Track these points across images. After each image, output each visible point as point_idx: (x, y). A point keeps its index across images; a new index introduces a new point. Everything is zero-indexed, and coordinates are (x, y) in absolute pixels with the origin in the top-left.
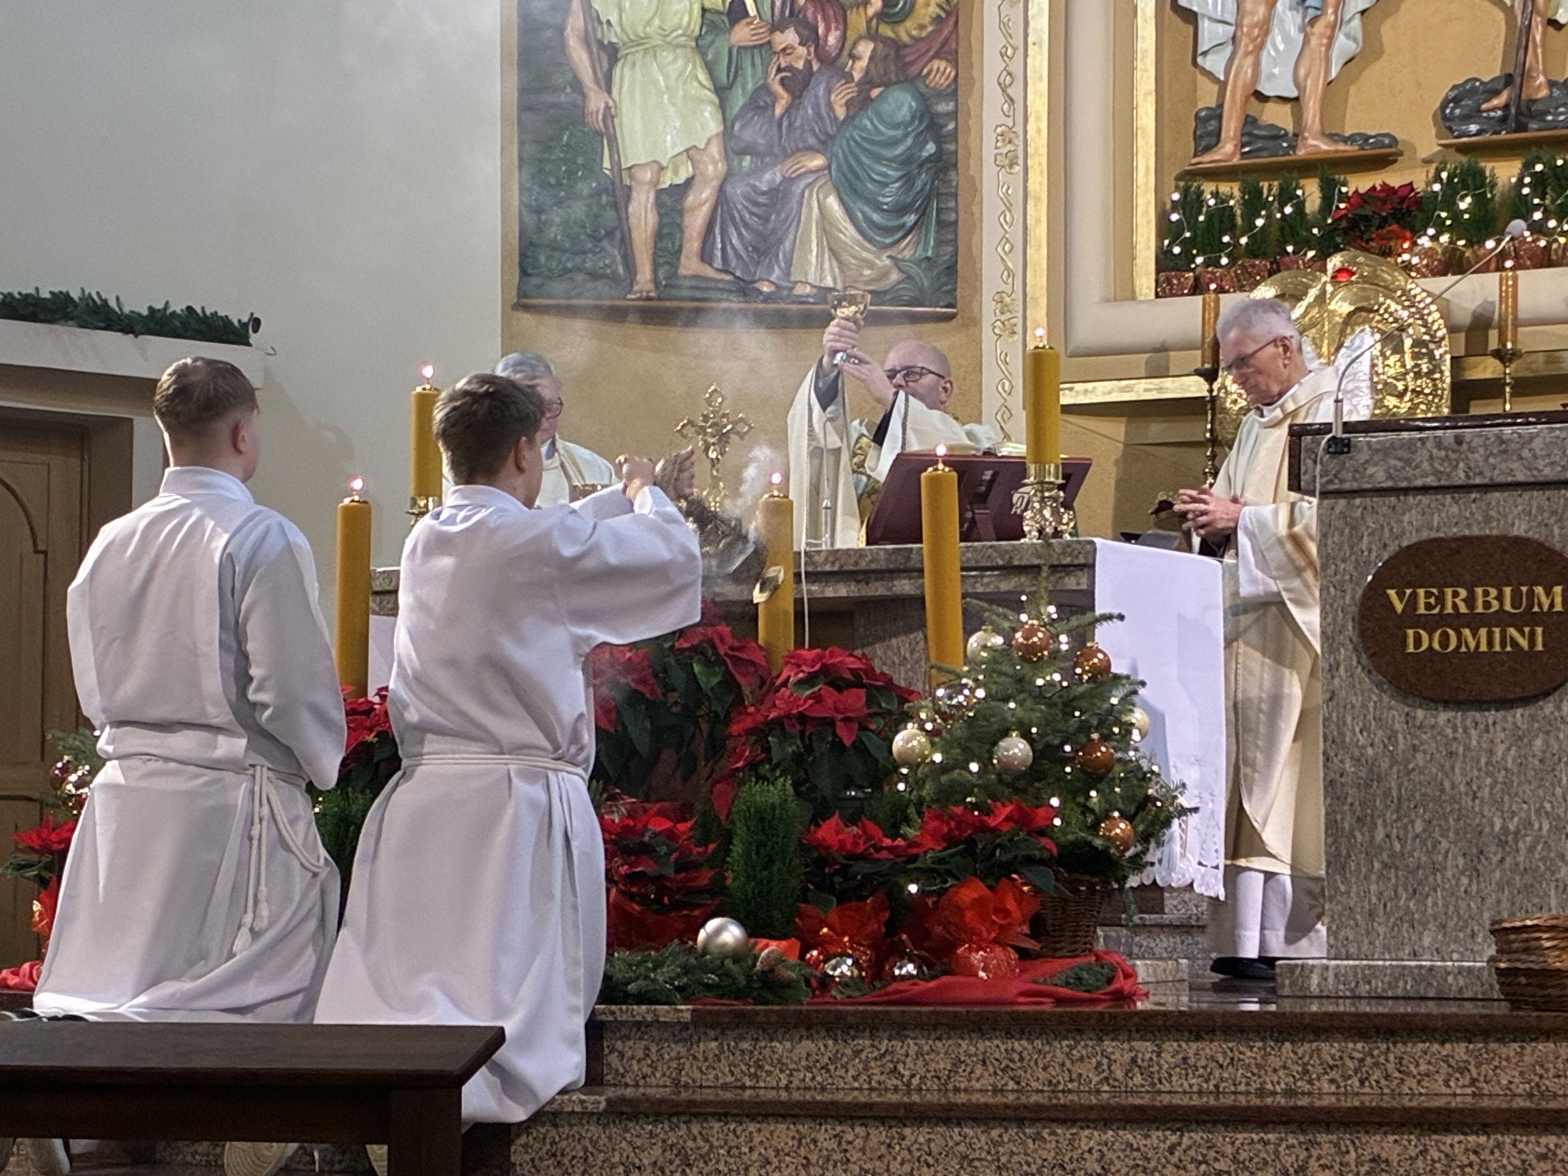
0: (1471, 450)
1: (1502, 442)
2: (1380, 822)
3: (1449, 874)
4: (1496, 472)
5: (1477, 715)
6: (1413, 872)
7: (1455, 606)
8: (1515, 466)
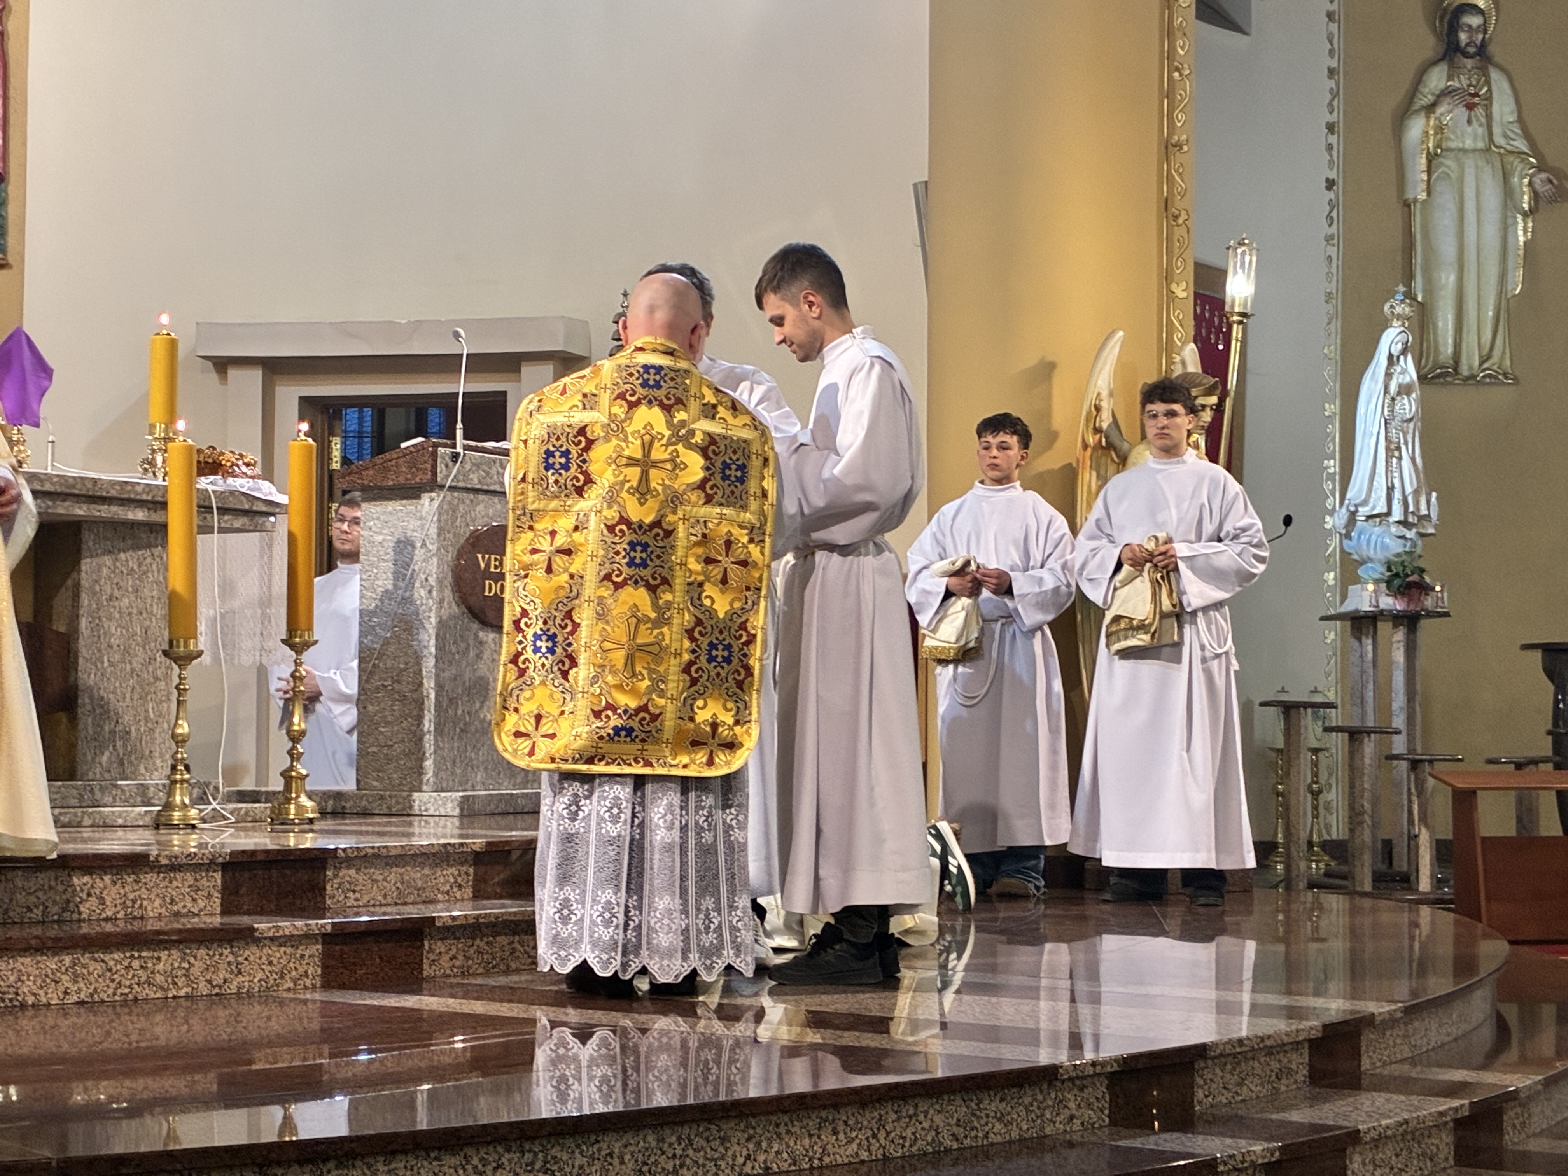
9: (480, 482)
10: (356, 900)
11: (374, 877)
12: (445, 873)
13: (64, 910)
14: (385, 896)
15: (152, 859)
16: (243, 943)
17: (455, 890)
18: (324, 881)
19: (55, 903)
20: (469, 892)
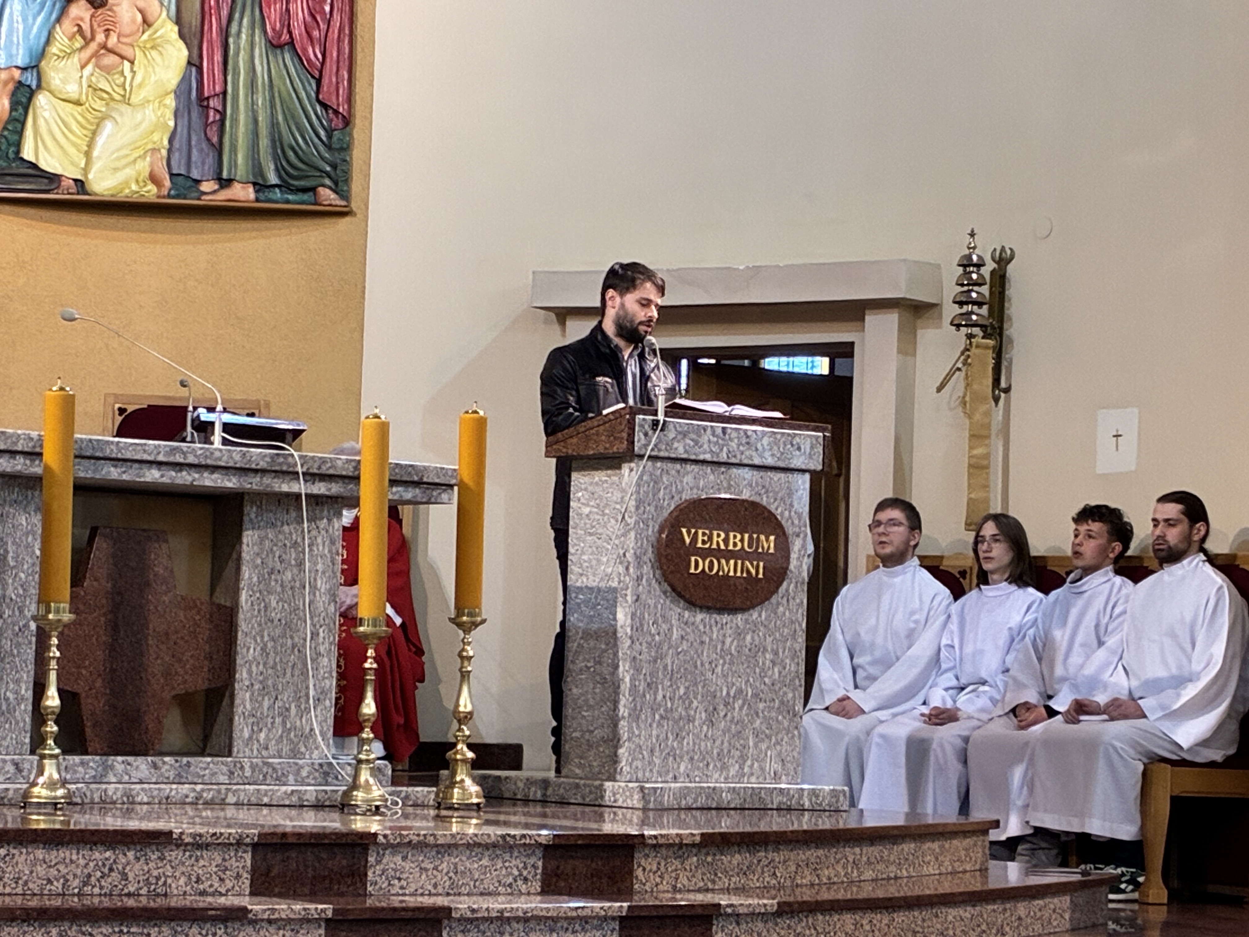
0: (731, 440)
1: (748, 437)
2: (660, 687)
3: (697, 723)
4: (743, 456)
5: (718, 618)
6: (676, 722)
7: (718, 543)
8: (754, 454)
9: (686, 451)
10: (402, 888)
11: (423, 865)
12: (507, 864)
13: (85, 884)
14: (435, 886)
15: (175, 836)
16: (237, 925)
17: (520, 883)
18: (365, 866)
19: (75, 876)
20: (537, 886)
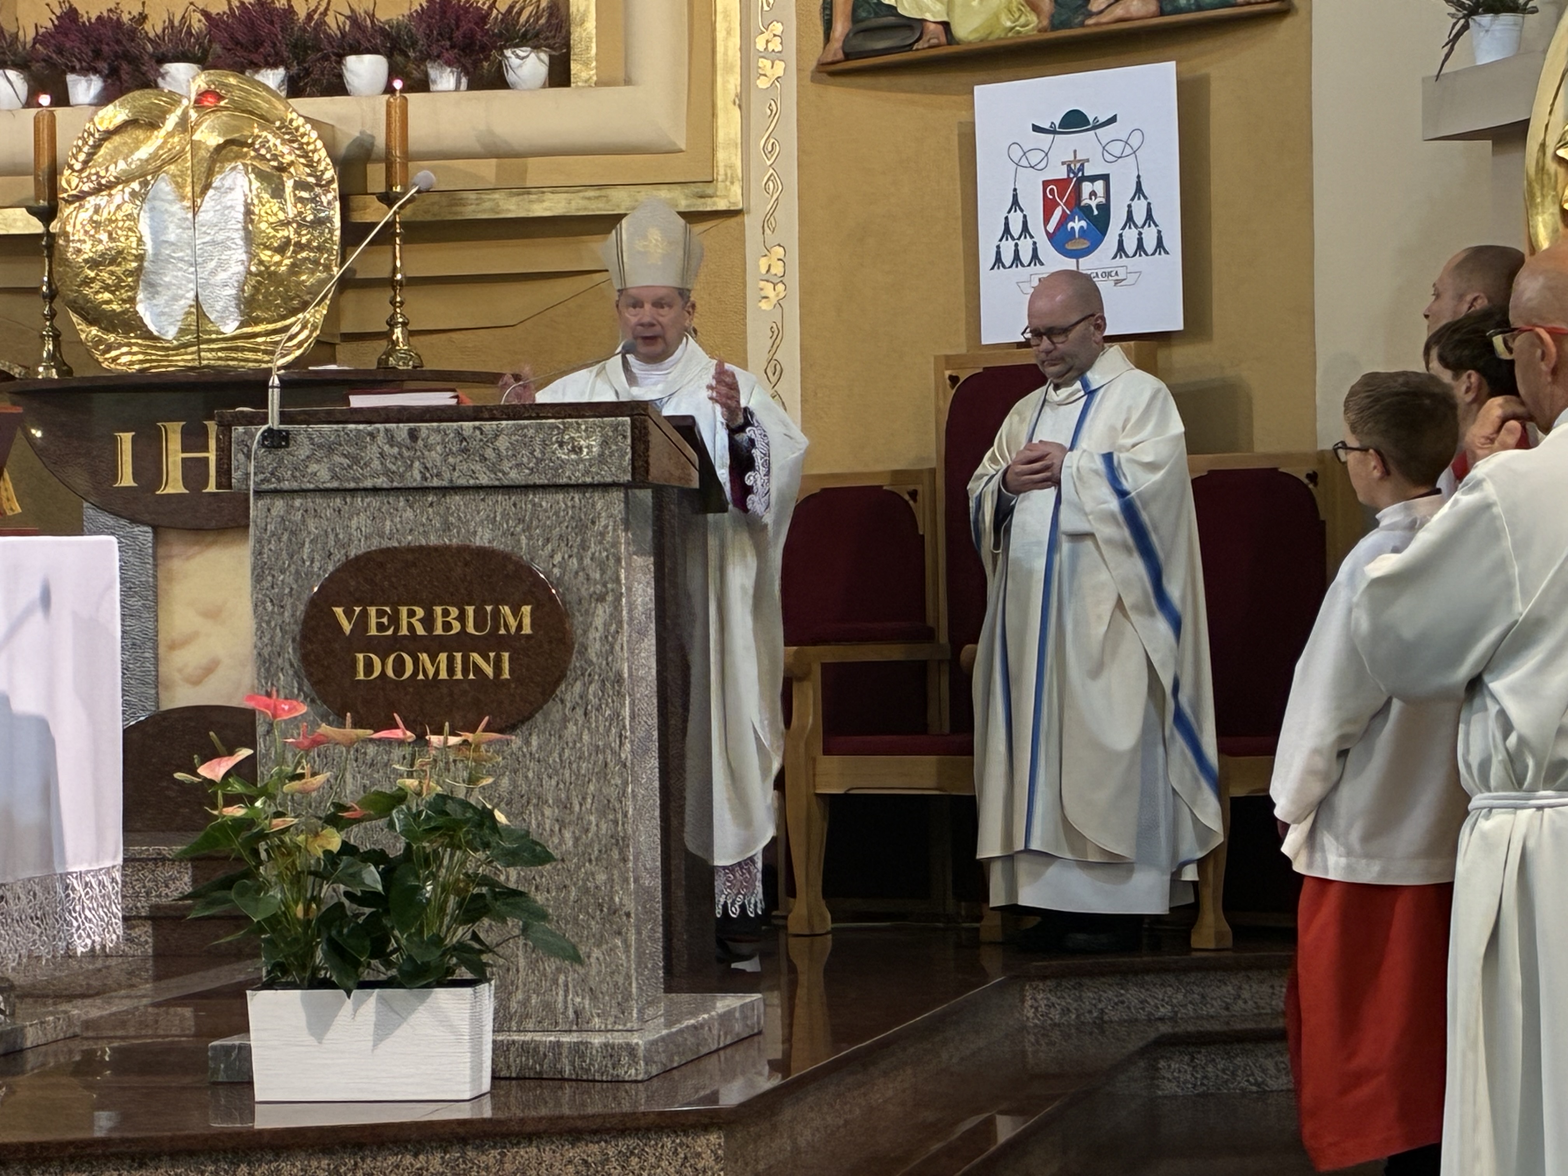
0: (428, 447)
1: (463, 439)
4: (456, 474)
